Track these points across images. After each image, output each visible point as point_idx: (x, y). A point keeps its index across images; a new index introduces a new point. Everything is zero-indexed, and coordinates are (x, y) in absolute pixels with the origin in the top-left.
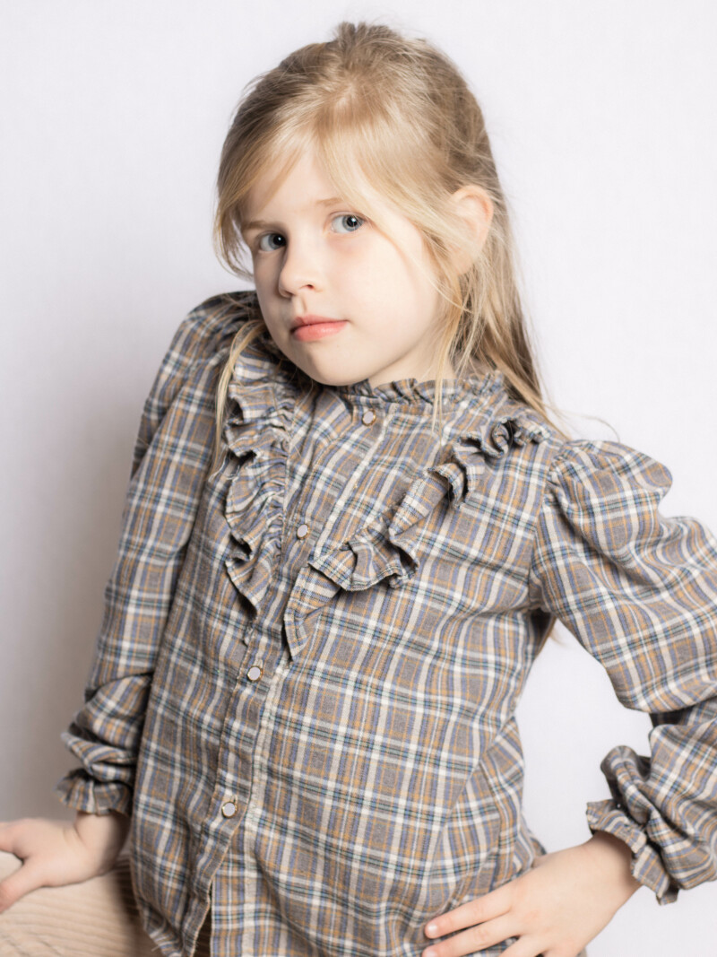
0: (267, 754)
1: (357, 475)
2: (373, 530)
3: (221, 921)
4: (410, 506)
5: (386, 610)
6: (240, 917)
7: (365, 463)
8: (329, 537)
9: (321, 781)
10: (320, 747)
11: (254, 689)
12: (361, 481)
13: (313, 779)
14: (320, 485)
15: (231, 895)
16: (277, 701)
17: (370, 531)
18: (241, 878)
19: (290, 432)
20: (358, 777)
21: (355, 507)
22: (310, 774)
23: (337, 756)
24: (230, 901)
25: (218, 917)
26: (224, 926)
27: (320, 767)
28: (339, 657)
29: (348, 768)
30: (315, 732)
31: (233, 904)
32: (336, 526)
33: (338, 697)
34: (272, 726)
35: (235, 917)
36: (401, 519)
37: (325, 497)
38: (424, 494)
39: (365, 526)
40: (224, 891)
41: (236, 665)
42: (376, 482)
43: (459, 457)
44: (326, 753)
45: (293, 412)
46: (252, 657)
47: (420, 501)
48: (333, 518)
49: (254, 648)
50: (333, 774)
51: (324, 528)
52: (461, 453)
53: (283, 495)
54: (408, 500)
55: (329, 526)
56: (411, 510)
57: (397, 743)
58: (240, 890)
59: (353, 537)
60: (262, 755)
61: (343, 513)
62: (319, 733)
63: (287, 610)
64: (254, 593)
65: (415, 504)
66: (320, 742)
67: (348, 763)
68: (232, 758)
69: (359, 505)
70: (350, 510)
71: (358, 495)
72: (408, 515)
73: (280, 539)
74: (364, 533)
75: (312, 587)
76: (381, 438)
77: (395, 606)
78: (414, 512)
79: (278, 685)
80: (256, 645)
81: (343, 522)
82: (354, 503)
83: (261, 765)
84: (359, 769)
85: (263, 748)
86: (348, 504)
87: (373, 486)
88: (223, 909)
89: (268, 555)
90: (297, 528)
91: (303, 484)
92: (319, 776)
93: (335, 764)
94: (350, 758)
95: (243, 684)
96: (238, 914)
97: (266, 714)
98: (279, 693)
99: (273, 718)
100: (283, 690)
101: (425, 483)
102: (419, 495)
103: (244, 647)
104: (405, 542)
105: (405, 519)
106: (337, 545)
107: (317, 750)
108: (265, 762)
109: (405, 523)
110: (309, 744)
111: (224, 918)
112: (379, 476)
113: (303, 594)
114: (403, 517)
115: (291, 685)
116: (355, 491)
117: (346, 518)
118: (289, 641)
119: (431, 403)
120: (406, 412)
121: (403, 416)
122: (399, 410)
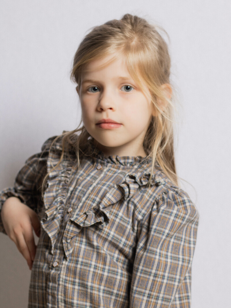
0: (63, 295)
1: (91, 188)
4: (108, 197)
7: (94, 184)
8: (79, 211)
9: (84, 304)
10: (83, 291)
11: (56, 270)
12: (92, 191)
14: (77, 193)
16: (65, 274)
17: (94, 209)
19: (70, 177)
21: (89, 200)
22: (80, 301)
23: (89, 294)
27: (83, 298)
28: (86, 256)
30: (81, 285)
32: (82, 207)
33: (87, 272)
34: (63, 284)
36: (104, 202)
37: (78, 197)
38: (114, 194)
39: (92, 207)
41: (49, 262)
42: (97, 191)
43: (128, 182)
44: (85, 293)
45: (71, 171)
46: (55, 258)
47: (113, 196)
48: (81, 204)
49: (55, 255)
50: (89, 300)
51: (77, 208)
53: (64, 199)
54: (108, 195)
55: (79, 207)
56: (108, 199)
57: (109, 289)
59: (88, 211)
60: (61, 296)
61: (84, 202)
63: (64, 238)
64: (50, 232)
65: (110, 197)
68: (50, 298)
69: (90, 199)
70: (87, 201)
71: (90, 196)
72: (107, 201)
74: (92, 210)
75: (71, 228)
76: (102, 175)
78: (110, 200)
79: (64, 268)
81: (84, 205)
82: (89, 198)
83: (61, 299)
84: (97, 299)
85: (61, 293)
86: (86, 199)
87: (96, 193)
89: (58, 219)
90: (68, 209)
91: (71, 194)
92: (83, 301)
93: (89, 297)
94: (94, 295)
95: (52, 269)
97: (61, 279)
98: (65, 271)
99: (64, 281)
100: (67, 270)
101: (115, 190)
102: (112, 194)
103: (51, 255)
104: (106, 211)
105: (106, 202)
106: (82, 214)
108: (63, 298)
109: (106, 204)
110: (79, 290)
112: (99, 188)
113: (68, 232)
114: (105, 202)
115: (70, 268)
116: (90, 194)
117: (85, 204)
118: (65, 250)
119: (123, 165)
120: (113, 167)
121: (112, 169)
122: (111, 166)
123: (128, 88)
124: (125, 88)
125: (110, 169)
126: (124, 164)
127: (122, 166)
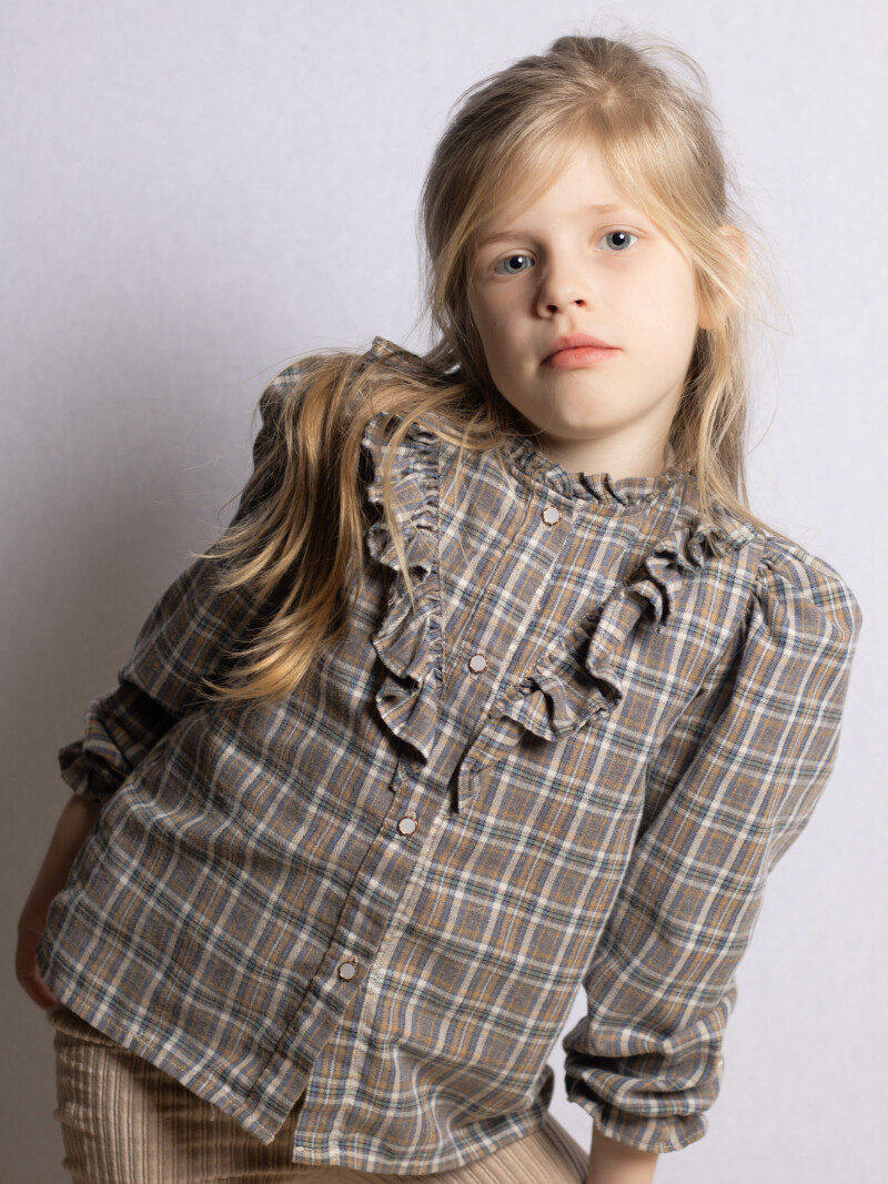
0: (410, 912)
1: (539, 592)
2: (556, 659)
3: (316, 1094)
4: (606, 631)
5: (569, 759)
6: (340, 1092)
7: (547, 578)
8: (508, 670)
9: (473, 944)
10: (477, 906)
12: (545, 601)
13: (464, 941)
14: (497, 612)
15: (333, 1067)
16: (432, 854)
17: (552, 659)
18: (349, 1049)
19: (437, 532)
20: (513, 939)
21: (539, 635)
22: (462, 936)
23: (494, 916)
24: (332, 1073)
25: (314, 1089)
26: (320, 1100)
27: (473, 928)
28: (511, 810)
29: (504, 929)
30: (473, 888)
31: (334, 1077)
32: (517, 657)
33: (505, 854)
34: (422, 882)
35: (334, 1092)
36: (598, 648)
37: (505, 628)
38: (620, 618)
39: (547, 654)
40: (326, 1060)
41: (380, 814)
42: (564, 604)
43: (654, 573)
44: (483, 913)
45: (437, 506)
47: (618, 625)
48: (513, 647)
49: (405, 797)
50: (487, 936)
52: (654, 566)
53: (440, 614)
54: (604, 624)
55: (509, 656)
56: (608, 636)
57: (562, 908)
58: (346, 1062)
59: (536, 670)
60: (404, 913)
61: (524, 642)
62: (478, 889)
65: (612, 629)
66: (478, 900)
67: (505, 925)
69: (544, 632)
70: (533, 638)
71: (542, 620)
72: (605, 642)
73: (441, 669)
74: (547, 663)
75: (501, 737)
77: (579, 754)
78: (611, 638)
79: (434, 837)
80: (408, 794)
81: (526, 653)
82: (537, 629)
83: (400, 922)
84: (515, 931)
85: (408, 906)
86: (530, 631)
87: (561, 609)
88: (322, 1080)
90: (469, 661)
92: (470, 938)
93: (491, 925)
94: (507, 919)
96: (338, 1089)
97: (418, 869)
98: (436, 846)
99: (425, 874)
100: (440, 844)
101: (621, 605)
102: (615, 619)
103: (391, 794)
105: (601, 647)
106: (517, 679)
107: (473, 909)
108: (407, 921)
109: (602, 652)
110: (465, 902)
111: (321, 1090)
112: (567, 595)
113: (488, 745)
114: (599, 646)
115: (453, 840)
116: (539, 614)
117: (529, 648)
118: (460, 793)
119: (624, 505)
120: (594, 513)
121: (589, 516)
122: (586, 510)
123: (618, 240)
124: (608, 239)
125: (583, 520)
126: (627, 501)
127: (621, 508)
